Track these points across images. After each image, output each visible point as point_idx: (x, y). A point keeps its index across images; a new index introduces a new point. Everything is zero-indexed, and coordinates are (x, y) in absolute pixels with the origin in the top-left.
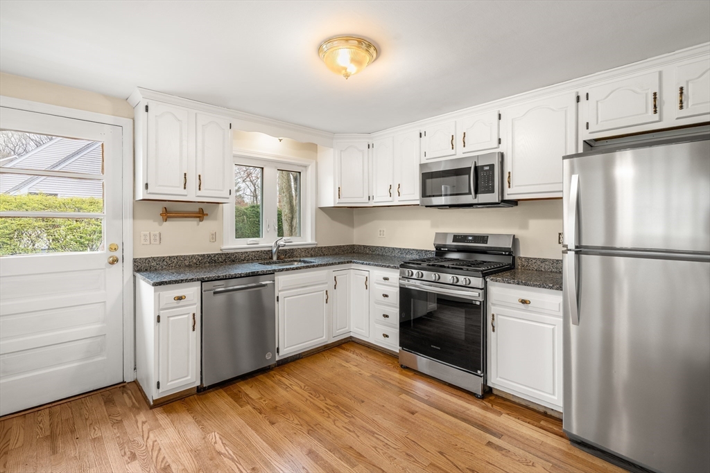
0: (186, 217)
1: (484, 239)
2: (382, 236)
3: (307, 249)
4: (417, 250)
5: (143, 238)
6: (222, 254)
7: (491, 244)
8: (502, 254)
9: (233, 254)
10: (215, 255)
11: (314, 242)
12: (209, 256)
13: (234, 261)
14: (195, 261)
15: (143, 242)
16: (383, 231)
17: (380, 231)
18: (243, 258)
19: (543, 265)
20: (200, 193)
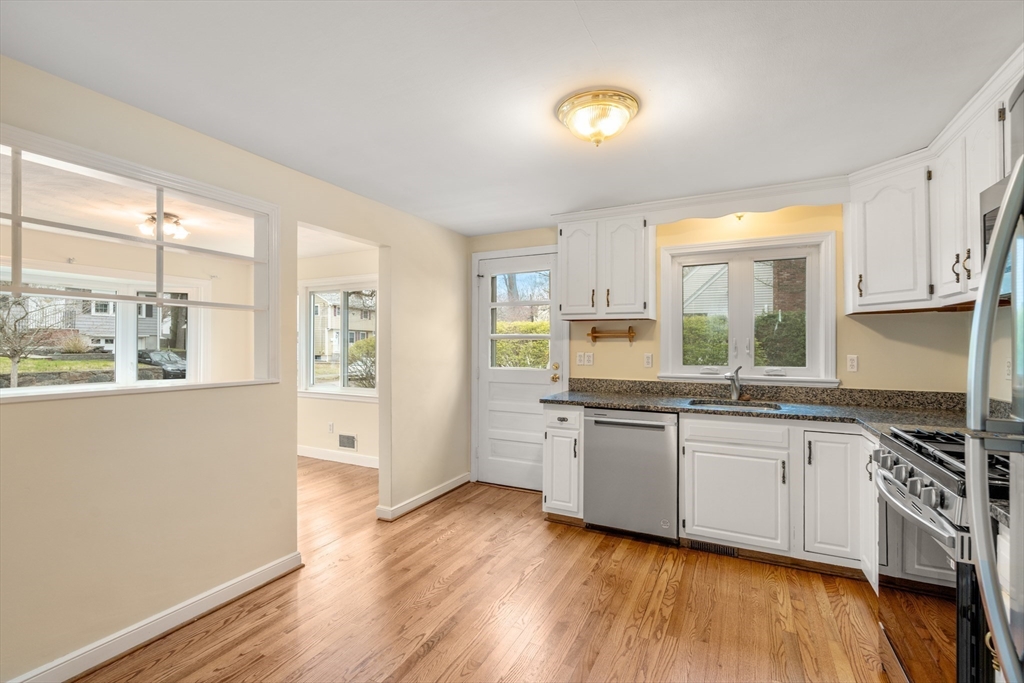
0: (617, 337)
3: (812, 389)
5: (578, 358)
6: (658, 382)
9: (672, 384)
10: (649, 383)
11: (832, 378)
12: (641, 383)
13: (673, 393)
14: (625, 387)
15: (578, 363)
18: (687, 391)
20: (609, 310)
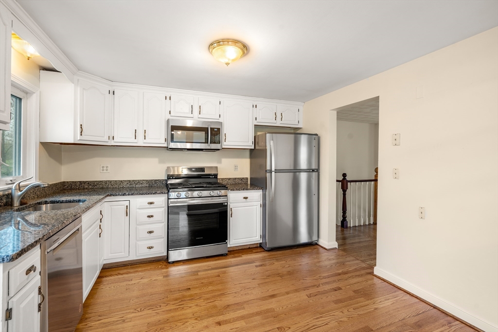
1: (202, 169)
2: (105, 171)
4: (147, 181)
7: (206, 172)
8: (210, 178)
16: (107, 167)
17: (103, 167)
19: (229, 181)
